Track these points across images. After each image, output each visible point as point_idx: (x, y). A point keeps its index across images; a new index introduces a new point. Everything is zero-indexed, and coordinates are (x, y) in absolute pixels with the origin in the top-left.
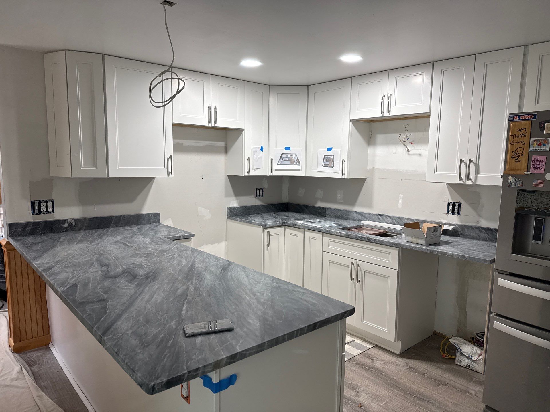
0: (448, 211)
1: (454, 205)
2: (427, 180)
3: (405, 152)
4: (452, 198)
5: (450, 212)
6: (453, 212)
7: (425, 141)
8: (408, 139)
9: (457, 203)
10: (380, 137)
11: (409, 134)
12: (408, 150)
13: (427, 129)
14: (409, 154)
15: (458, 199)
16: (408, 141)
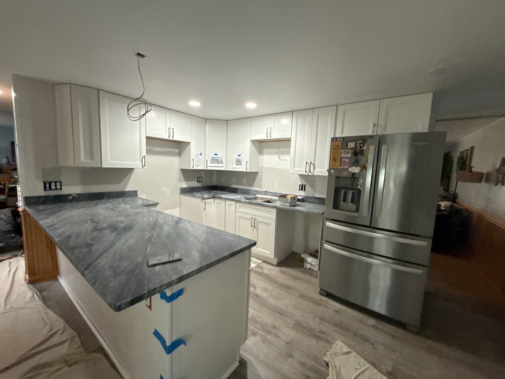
0: (300, 189)
1: (302, 186)
2: (290, 173)
3: (278, 158)
4: (301, 183)
5: (301, 190)
6: (302, 189)
7: (288, 153)
8: (280, 151)
9: (304, 185)
10: (266, 150)
11: (280, 149)
12: (280, 158)
13: (289, 147)
14: (280, 159)
15: (304, 183)
16: (279, 152)
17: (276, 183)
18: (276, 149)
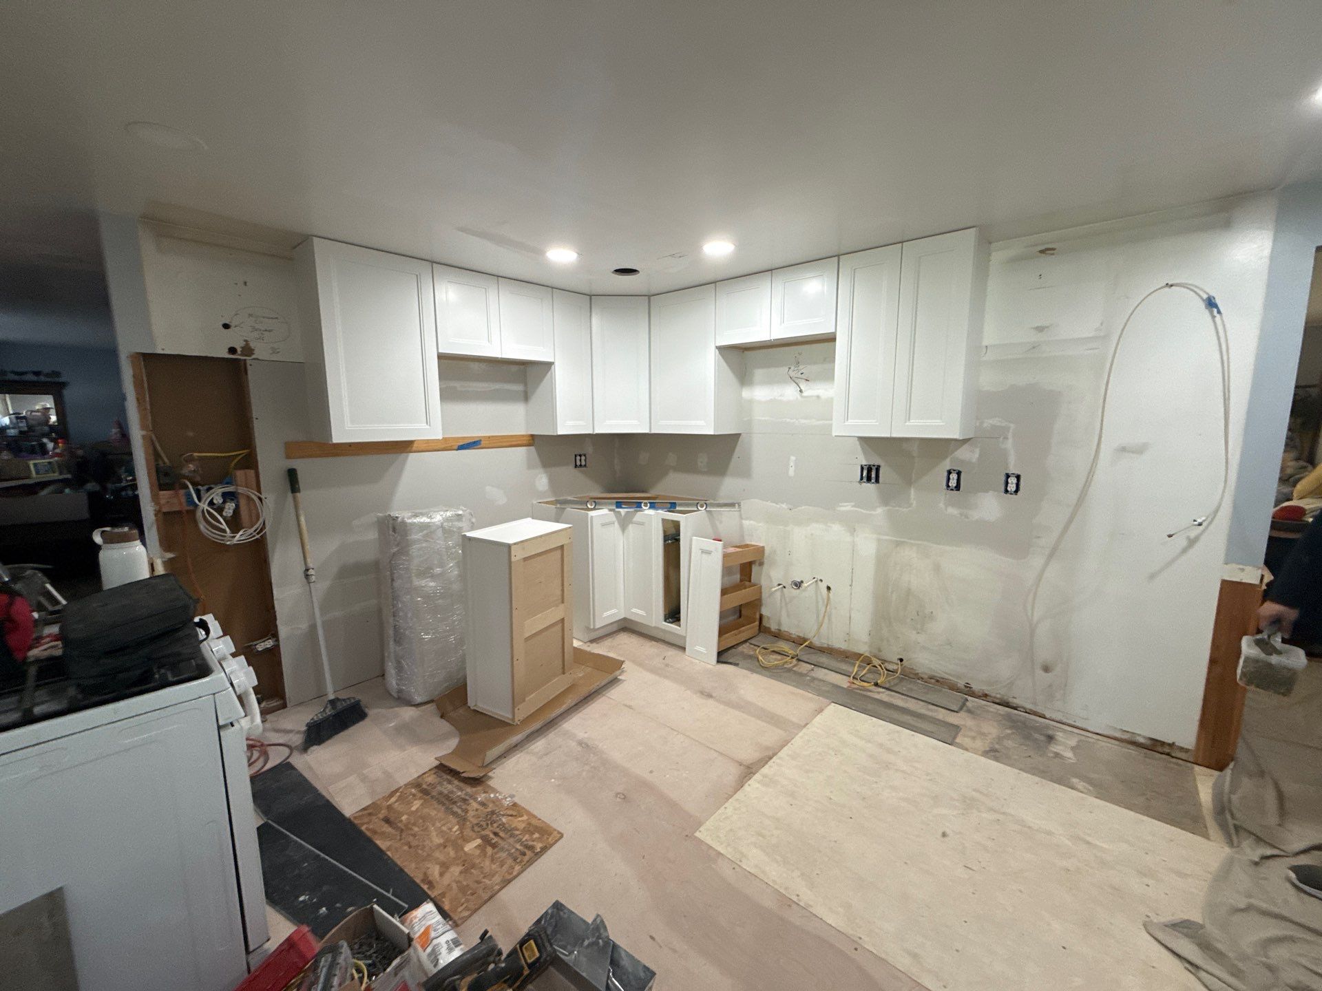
0: (862, 478)
2: (834, 434)
3: (797, 394)
4: (867, 459)
5: (865, 480)
6: (869, 479)
7: (829, 376)
8: (802, 374)
9: (874, 466)
10: (759, 373)
11: (801, 367)
12: (801, 391)
13: (832, 359)
14: (802, 397)
15: (876, 461)
16: (800, 376)
17: (792, 464)
18: (790, 368)
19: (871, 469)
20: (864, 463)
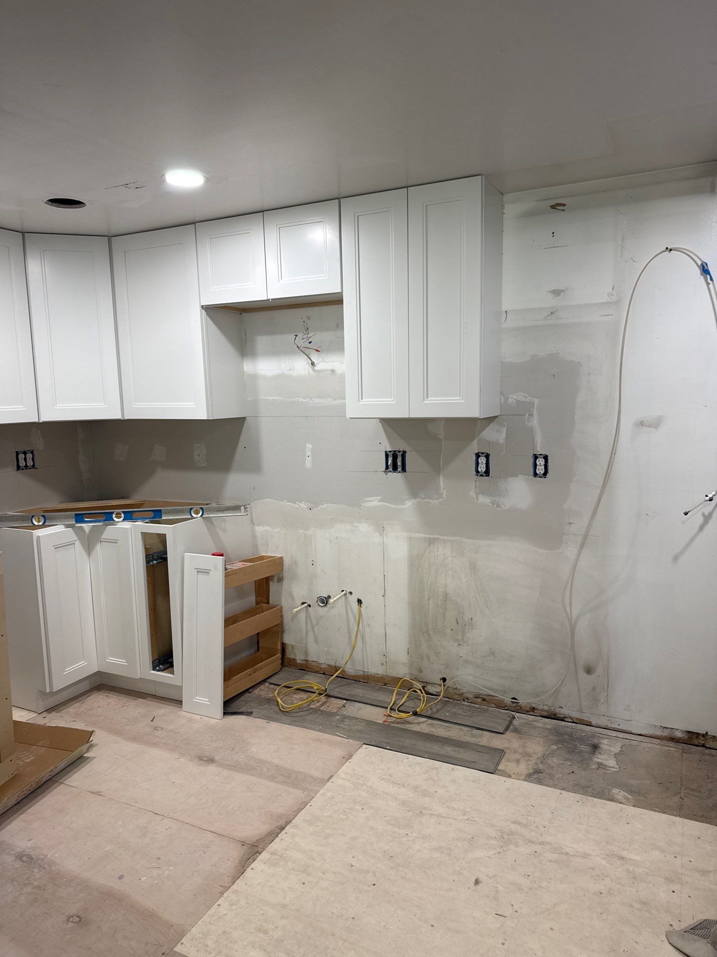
0: (387, 468)
1: (395, 456)
2: (349, 416)
3: (308, 367)
4: (391, 445)
5: (391, 469)
6: (395, 468)
7: (338, 347)
8: (310, 343)
9: (399, 452)
10: (262, 341)
11: (310, 334)
12: (313, 364)
13: (339, 325)
14: (314, 370)
15: (401, 446)
16: (309, 346)
17: (309, 453)
18: (297, 336)
19: (397, 456)
20: (389, 449)
